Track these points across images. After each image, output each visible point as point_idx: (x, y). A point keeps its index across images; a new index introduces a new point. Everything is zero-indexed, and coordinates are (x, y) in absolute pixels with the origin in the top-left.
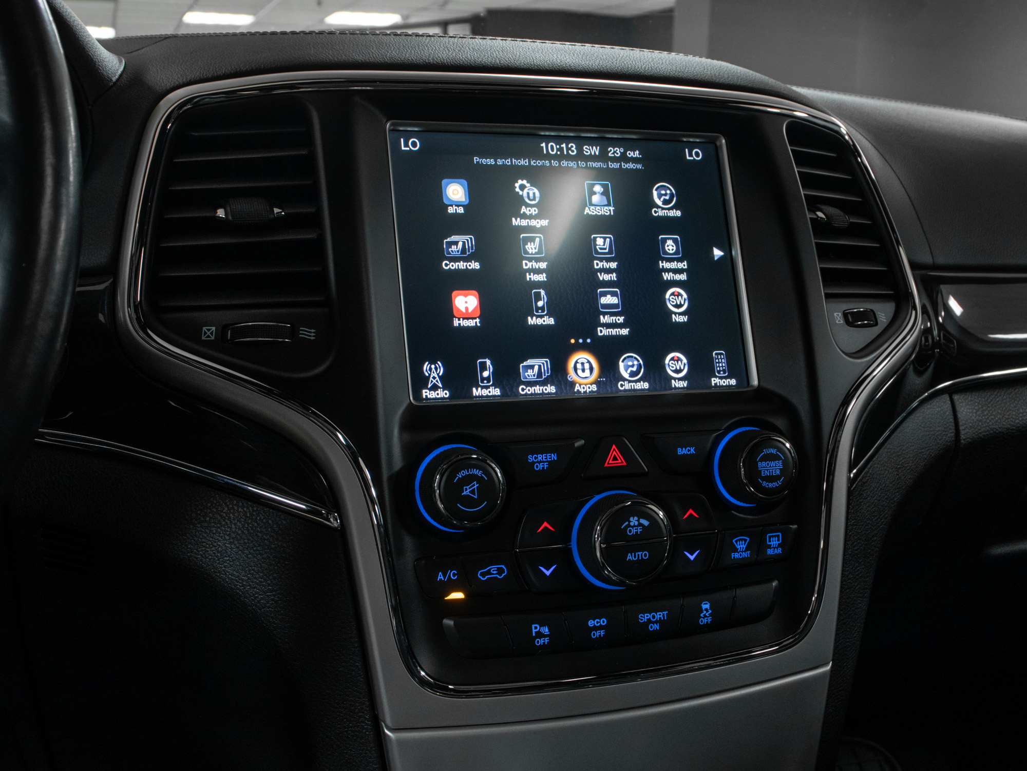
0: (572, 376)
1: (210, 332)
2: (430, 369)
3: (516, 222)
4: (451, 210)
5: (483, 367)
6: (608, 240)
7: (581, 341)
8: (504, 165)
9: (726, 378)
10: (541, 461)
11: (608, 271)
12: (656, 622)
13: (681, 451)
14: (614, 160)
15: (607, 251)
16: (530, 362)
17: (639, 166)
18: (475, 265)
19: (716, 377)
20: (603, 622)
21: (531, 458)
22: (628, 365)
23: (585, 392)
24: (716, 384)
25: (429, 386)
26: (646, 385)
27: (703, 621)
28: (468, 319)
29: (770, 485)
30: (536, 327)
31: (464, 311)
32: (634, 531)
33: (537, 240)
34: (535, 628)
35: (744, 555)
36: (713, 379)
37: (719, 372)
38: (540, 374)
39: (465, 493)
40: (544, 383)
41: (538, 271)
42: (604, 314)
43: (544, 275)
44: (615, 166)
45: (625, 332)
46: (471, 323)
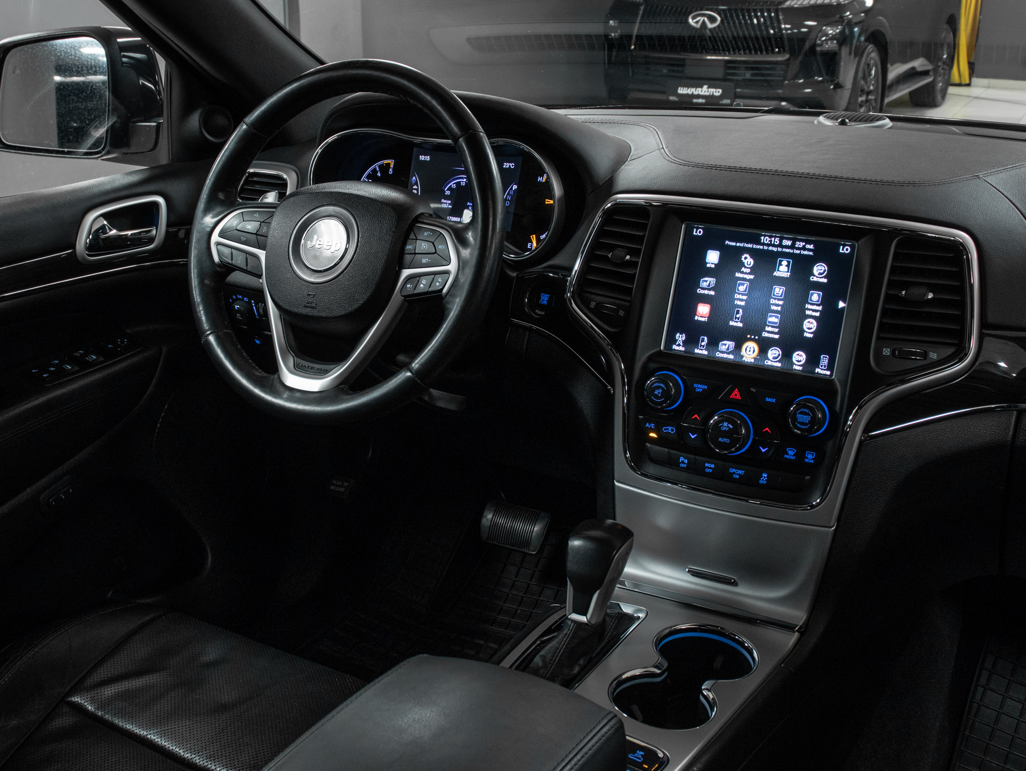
0: (743, 352)
1: (593, 304)
2: (679, 337)
3: (738, 275)
4: (708, 265)
5: (703, 341)
6: (782, 290)
7: (753, 337)
8: (740, 247)
9: (825, 370)
10: (700, 388)
11: (777, 305)
12: (738, 474)
13: (768, 399)
14: (798, 249)
15: (779, 295)
16: (725, 342)
17: (811, 253)
18: (712, 293)
19: (819, 368)
20: (713, 466)
21: (695, 385)
22: (774, 353)
23: (747, 362)
24: (818, 372)
25: (677, 344)
26: (779, 365)
27: (761, 482)
28: (702, 317)
29: (802, 427)
30: (733, 326)
31: (701, 313)
32: (724, 429)
33: (746, 285)
34: (682, 459)
35: (792, 458)
36: (817, 369)
37: (822, 366)
38: (728, 349)
39: (655, 393)
40: (729, 353)
41: (742, 300)
42: (769, 326)
43: (744, 302)
44: (798, 252)
45: (777, 337)
46: (703, 319)
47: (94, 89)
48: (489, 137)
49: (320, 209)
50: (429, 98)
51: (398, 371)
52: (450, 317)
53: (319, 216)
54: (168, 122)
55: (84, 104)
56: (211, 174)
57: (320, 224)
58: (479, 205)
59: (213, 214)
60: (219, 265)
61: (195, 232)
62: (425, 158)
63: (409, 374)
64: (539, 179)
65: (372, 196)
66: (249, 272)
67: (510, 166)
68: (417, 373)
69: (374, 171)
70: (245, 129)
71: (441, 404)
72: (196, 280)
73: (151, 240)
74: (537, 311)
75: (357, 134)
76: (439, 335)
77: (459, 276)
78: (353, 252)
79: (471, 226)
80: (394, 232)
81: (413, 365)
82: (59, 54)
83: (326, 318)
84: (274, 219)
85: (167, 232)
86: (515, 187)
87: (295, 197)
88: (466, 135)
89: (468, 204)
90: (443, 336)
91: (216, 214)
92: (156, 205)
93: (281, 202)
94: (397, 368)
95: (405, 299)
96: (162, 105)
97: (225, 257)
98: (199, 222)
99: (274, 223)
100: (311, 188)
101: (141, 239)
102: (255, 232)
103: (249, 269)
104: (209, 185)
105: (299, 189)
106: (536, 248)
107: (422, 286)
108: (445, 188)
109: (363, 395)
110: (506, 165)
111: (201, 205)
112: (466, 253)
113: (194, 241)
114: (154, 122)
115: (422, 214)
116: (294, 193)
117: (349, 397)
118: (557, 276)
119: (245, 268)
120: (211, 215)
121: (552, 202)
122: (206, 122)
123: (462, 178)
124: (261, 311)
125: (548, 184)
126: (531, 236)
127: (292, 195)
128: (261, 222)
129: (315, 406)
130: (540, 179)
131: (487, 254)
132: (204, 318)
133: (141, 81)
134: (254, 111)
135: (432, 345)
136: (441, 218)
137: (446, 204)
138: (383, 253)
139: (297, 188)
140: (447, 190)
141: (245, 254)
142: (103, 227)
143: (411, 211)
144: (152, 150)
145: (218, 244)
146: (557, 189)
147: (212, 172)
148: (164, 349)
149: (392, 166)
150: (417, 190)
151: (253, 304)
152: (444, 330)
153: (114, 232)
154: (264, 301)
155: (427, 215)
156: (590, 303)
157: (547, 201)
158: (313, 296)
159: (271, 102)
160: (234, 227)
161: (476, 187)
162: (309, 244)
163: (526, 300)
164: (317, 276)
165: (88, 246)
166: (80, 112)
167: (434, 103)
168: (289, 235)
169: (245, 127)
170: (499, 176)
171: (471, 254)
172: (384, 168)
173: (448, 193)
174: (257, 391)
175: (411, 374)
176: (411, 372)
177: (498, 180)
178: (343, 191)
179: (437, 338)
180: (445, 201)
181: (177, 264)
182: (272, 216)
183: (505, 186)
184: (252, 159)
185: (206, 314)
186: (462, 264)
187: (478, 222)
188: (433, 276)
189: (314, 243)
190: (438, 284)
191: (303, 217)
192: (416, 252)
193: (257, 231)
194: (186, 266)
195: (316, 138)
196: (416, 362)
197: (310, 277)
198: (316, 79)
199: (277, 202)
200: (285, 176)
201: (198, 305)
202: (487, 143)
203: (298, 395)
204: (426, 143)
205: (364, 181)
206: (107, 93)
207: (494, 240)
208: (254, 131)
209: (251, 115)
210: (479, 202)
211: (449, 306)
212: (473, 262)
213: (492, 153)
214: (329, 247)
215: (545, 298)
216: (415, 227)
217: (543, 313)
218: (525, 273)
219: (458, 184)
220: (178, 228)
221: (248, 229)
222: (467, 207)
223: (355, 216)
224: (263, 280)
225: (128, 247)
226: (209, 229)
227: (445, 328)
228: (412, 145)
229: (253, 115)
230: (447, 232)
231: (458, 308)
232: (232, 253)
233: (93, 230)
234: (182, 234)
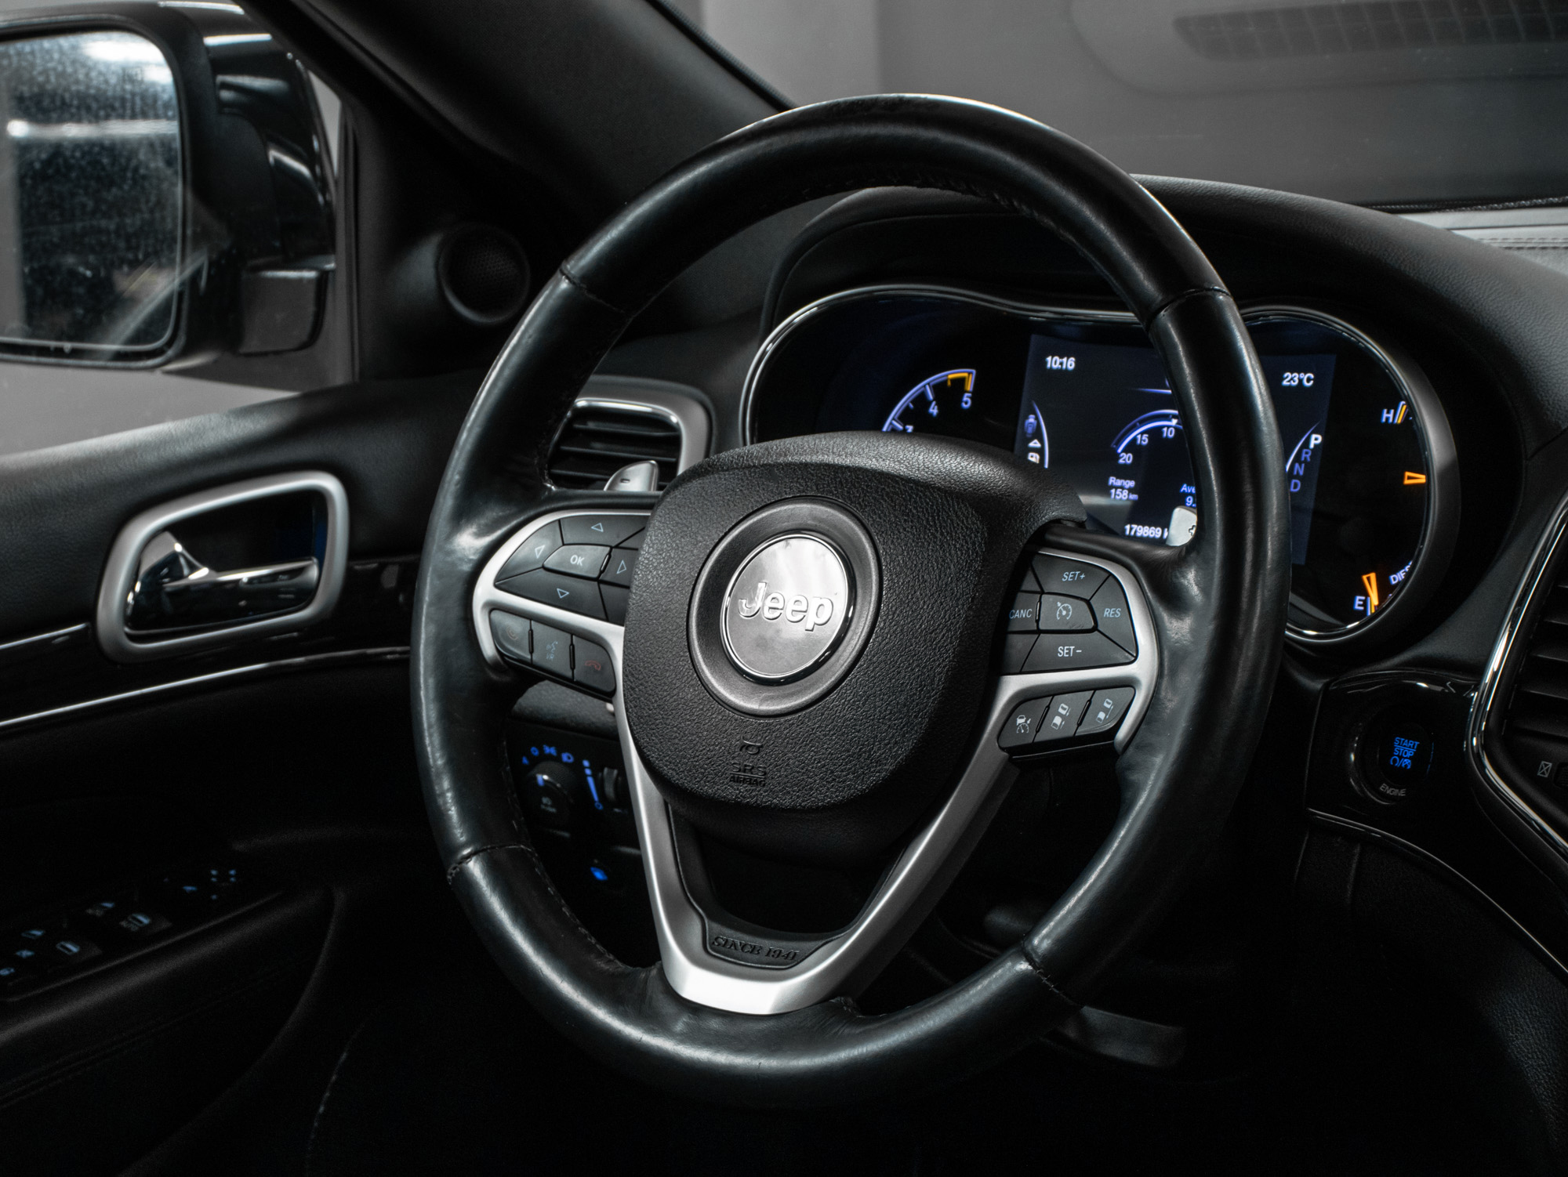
47: (144, 177)
48: (1241, 301)
49: (774, 510)
50: (1072, 199)
51: (996, 956)
52: (1137, 808)
53: (770, 530)
54: (349, 266)
55: (116, 220)
56: (473, 416)
57: (774, 554)
58: (1216, 495)
59: (479, 526)
60: (495, 666)
61: (429, 574)
62: (1061, 364)
63: (1024, 966)
64: (1385, 415)
65: (915, 474)
66: (579, 683)
67: (1301, 381)
68: (1048, 964)
69: (921, 401)
70: (565, 291)
71: (1116, 1050)
72: (432, 706)
73: (305, 595)
74: (1383, 787)
75: (871, 300)
76: (1107, 857)
77: (1163, 694)
78: (866, 630)
79: (1193, 555)
80: (979, 573)
81: (1036, 942)
82: (41, 79)
83: (793, 810)
84: (648, 540)
85: (350, 574)
86: (1316, 440)
87: (707, 480)
88: (1176, 304)
89: (1185, 488)
90: (1118, 860)
91: (486, 525)
92: (317, 497)
93: (667, 493)
94: (987, 948)
95: (1010, 759)
96: (331, 220)
97: (513, 644)
98: (441, 548)
99: (650, 548)
100: (750, 455)
101: (277, 591)
102: (595, 575)
103: (579, 675)
104: (468, 447)
105: (714, 457)
106: (1380, 610)
107: (1058, 720)
108: (1118, 444)
109: (896, 1025)
110: (1291, 379)
111: (447, 500)
112: (1180, 628)
113: (427, 599)
114: (311, 269)
115: (1057, 521)
116: (701, 466)
117: (858, 1031)
118: (1439, 689)
119: (569, 674)
120: (473, 529)
121: (1422, 479)
122: (453, 269)
123: (1167, 417)
124: (609, 790)
125: (1411, 429)
126: (1365, 577)
127: (694, 473)
128: (611, 548)
129: (761, 1057)
130: (1387, 416)
131: (1241, 632)
132: (453, 812)
133: (274, 154)
134: (591, 242)
135: (1087, 885)
136: (1110, 532)
137: (1122, 492)
138: (949, 630)
139: (707, 455)
140: (1126, 450)
141: (569, 636)
142: (172, 560)
143: (1027, 513)
144: (304, 346)
145: (493, 607)
146: (1437, 444)
147: (476, 409)
148: (340, 898)
149: (969, 386)
150: (1040, 451)
151: (588, 772)
152: (1121, 843)
153: (202, 573)
154: (618, 762)
155: (1070, 524)
156: (1537, 766)
157: (1409, 478)
158: (755, 751)
159: (638, 217)
160: (536, 562)
161: (1206, 446)
162: (745, 608)
163: (1353, 757)
164: (767, 694)
165: (129, 611)
166: (104, 238)
167: (1087, 212)
168: (689, 583)
169: (564, 285)
170: (1271, 414)
171: (1194, 631)
172: (949, 393)
173: (1126, 459)
174: (601, 1014)
175: (1030, 968)
176: (1030, 961)
177: (1268, 424)
178: (838, 460)
179: (1101, 866)
180: (1119, 482)
181: (378, 662)
182: (643, 529)
183: (1289, 436)
184: (588, 372)
185: (461, 799)
186: (1169, 659)
187: (1214, 544)
188: (1088, 694)
189: (758, 604)
190: (1102, 715)
191: (726, 534)
192: (1042, 627)
193: (601, 572)
194: (405, 666)
195: (760, 309)
196: (1045, 931)
197: (747, 697)
198: (759, 152)
199: (654, 492)
200: (674, 419)
201: (439, 775)
202: (1237, 323)
203: (714, 1024)
204: (1065, 321)
205: (893, 431)
206: (179, 189)
207: (1259, 592)
208: (592, 297)
209: (581, 252)
210: (1215, 489)
211: (1134, 777)
212: (1200, 655)
213: (1251, 349)
214: (799, 616)
215: (1405, 751)
216: (1036, 558)
217: (1402, 793)
218: (1348, 681)
219: (1155, 433)
220: (382, 560)
221: (576, 566)
222: (1181, 501)
223: (872, 530)
224: (619, 706)
225: (242, 616)
226: (466, 568)
227: (1124, 837)
228: (1026, 327)
229: (589, 250)
230: (1126, 571)
231: (1160, 784)
232: (531, 631)
233: (144, 568)
234: (390, 578)
